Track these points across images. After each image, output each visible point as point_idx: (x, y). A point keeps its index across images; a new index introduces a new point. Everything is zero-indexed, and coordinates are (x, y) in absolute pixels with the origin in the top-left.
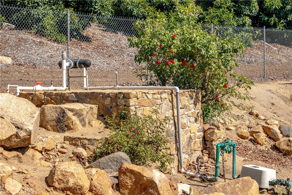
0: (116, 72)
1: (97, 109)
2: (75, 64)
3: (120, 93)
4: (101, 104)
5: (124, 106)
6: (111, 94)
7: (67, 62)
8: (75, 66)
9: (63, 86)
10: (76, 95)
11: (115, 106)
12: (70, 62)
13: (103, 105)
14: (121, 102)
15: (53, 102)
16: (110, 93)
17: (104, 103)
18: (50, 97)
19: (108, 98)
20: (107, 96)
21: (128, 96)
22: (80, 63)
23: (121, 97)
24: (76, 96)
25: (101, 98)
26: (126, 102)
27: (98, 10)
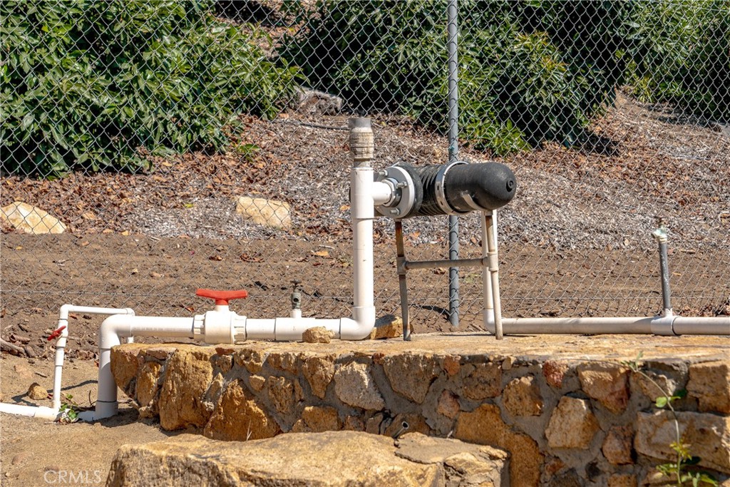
0: (657, 233)
1: (496, 476)
2: (428, 190)
3: (656, 368)
4: (527, 446)
5: (684, 472)
6: (588, 376)
7: (377, 178)
8: (427, 205)
9: (357, 311)
10: (377, 371)
11: (623, 460)
12: (400, 178)
13: (539, 446)
14: (659, 438)
15: (257, 409)
16: (583, 367)
17: (544, 437)
18: (240, 381)
19: (570, 400)
20: (565, 389)
21: (717, 395)
22: (454, 186)
23: (661, 402)
24: (374, 381)
25: (527, 402)
26: (699, 441)
27: (641, 35)
